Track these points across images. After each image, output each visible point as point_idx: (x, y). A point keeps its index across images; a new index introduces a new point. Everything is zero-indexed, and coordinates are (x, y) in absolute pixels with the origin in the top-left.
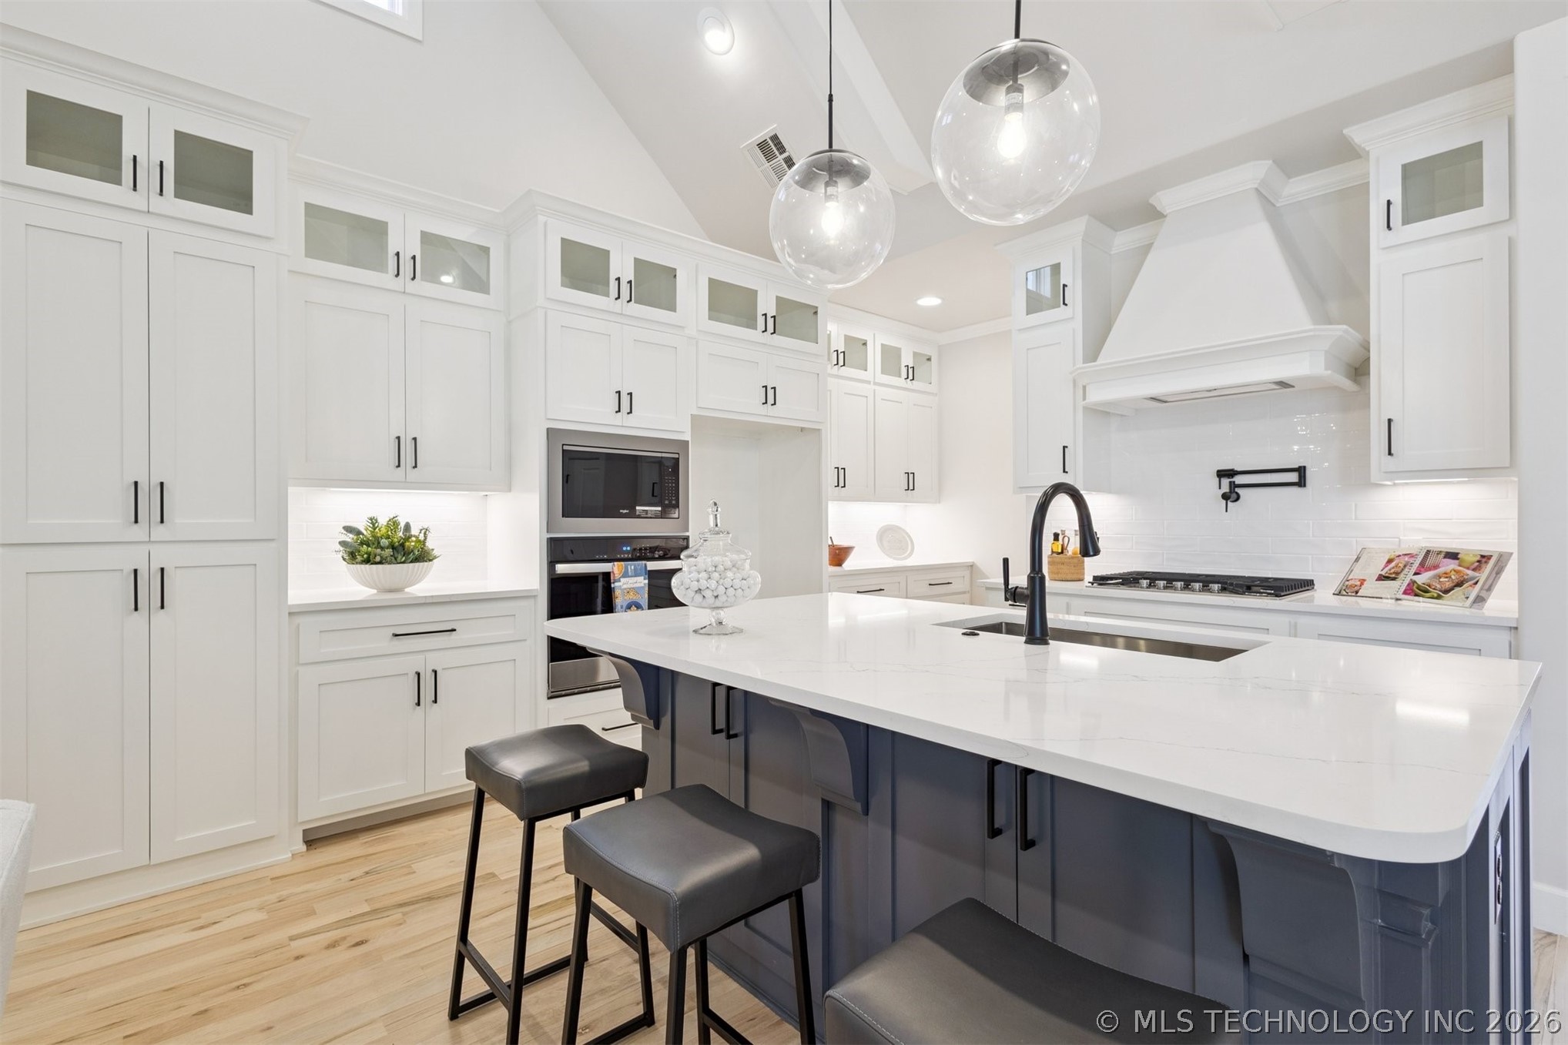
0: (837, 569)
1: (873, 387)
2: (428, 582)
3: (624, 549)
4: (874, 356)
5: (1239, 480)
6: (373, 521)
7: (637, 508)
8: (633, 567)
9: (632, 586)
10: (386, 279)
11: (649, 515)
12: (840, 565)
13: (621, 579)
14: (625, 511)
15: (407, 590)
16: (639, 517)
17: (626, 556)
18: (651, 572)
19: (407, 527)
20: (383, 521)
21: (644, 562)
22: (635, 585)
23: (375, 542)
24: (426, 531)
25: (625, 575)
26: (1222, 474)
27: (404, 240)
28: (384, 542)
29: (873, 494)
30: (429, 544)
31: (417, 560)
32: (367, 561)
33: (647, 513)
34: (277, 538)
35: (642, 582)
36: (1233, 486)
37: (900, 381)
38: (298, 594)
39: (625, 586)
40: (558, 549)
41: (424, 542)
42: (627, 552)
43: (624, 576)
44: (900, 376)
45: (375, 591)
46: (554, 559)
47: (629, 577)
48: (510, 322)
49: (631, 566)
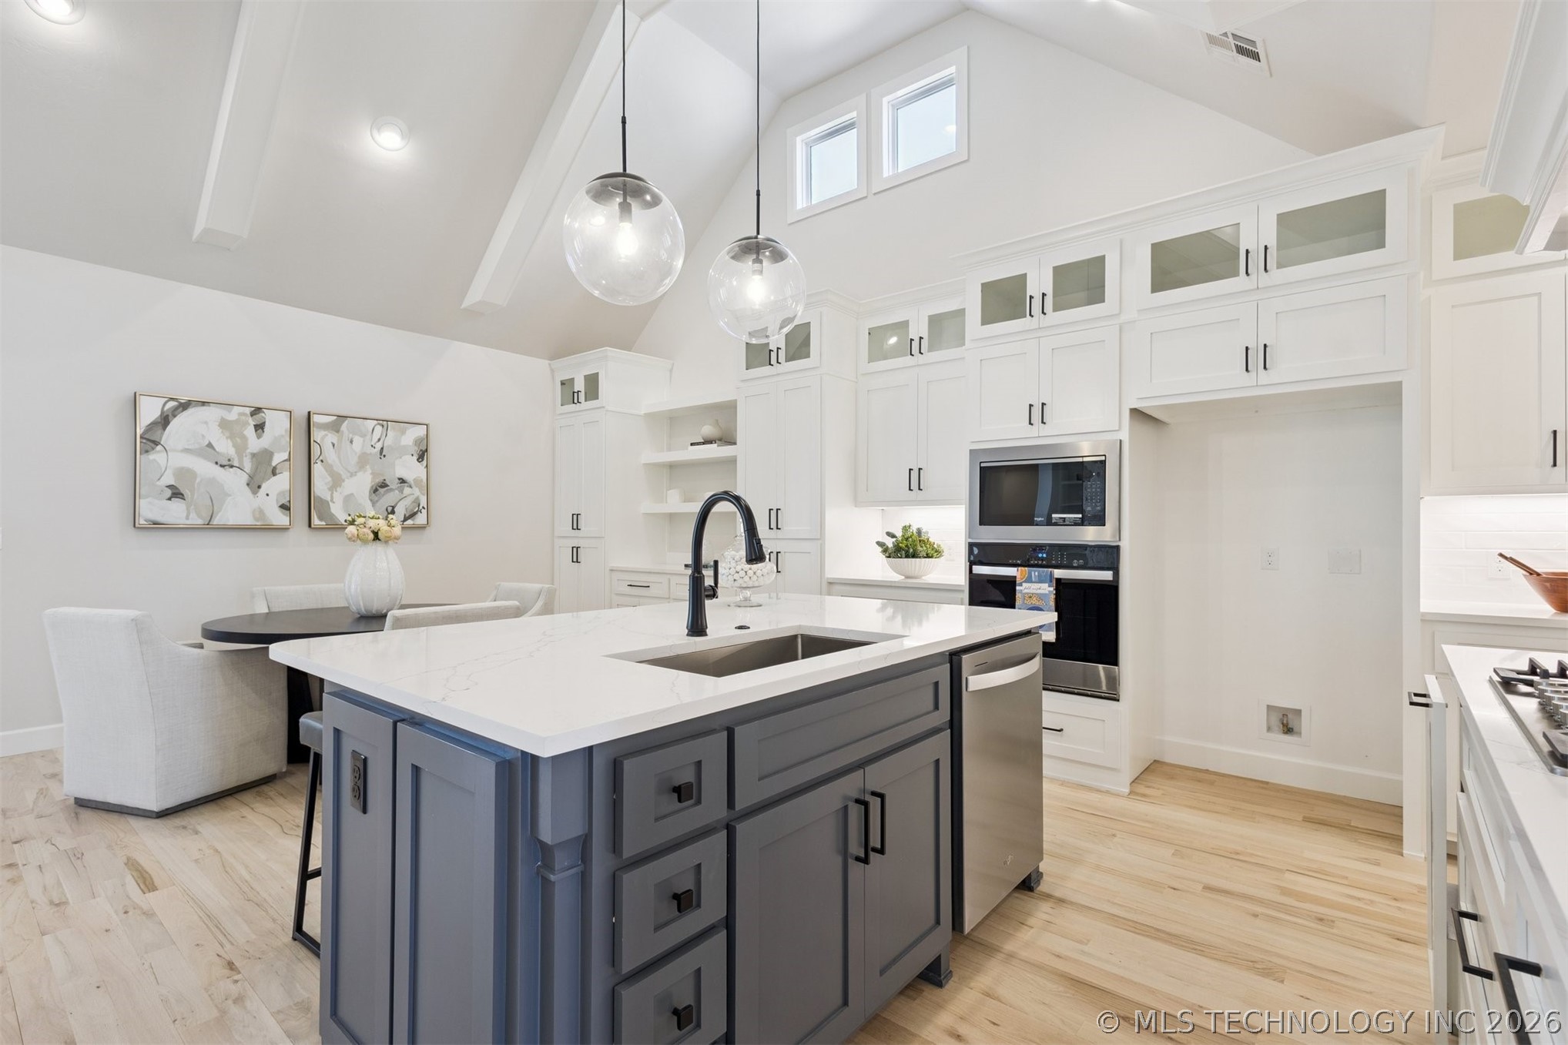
3: (1040, 555)
6: (905, 529)
7: (1054, 516)
8: (1037, 574)
9: (1034, 591)
10: (907, 360)
11: (1067, 523)
13: (1024, 584)
14: (1040, 519)
15: (923, 578)
16: (1056, 524)
17: (1040, 562)
18: (1058, 580)
21: (1050, 570)
22: (1039, 591)
25: (1029, 580)
27: (917, 328)
33: (1064, 521)
34: (820, 538)
35: (1047, 590)
39: (1026, 591)
42: (1042, 559)
43: (1025, 582)
45: (903, 577)
46: (973, 561)
47: (1032, 582)
49: (1035, 572)
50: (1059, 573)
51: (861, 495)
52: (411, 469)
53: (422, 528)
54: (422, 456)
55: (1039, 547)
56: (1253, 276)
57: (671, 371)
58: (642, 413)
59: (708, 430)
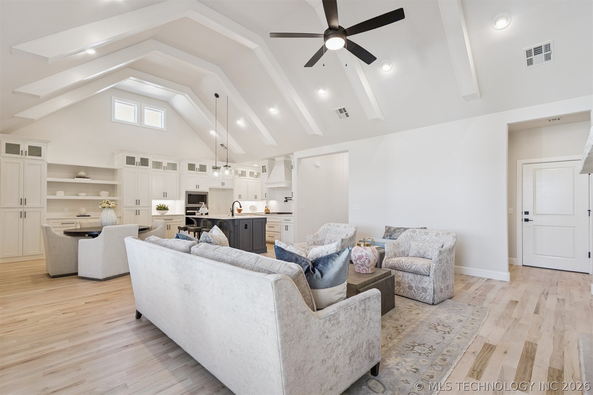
0: (240, 213)
1: (248, 180)
2: (168, 213)
4: (248, 174)
5: (287, 199)
10: (162, 170)
12: (240, 212)
15: (165, 214)
19: (165, 205)
20: (161, 204)
23: (161, 207)
24: (168, 206)
25: (197, 213)
26: (285, 198)
27: (165, 164)
28: (162, 207)
29: (248, 199)
30: (168, 208)
31: (167, 210)
32: (160, 210)
34: (150, 207)
36: (287, 200)
37: (254, 178)
38: (153, 214)
40: (187, 209)
41: (167, 207)
44: (254, 177)
45: (161, 214)
46: (186, 210)
48: (180, 174)
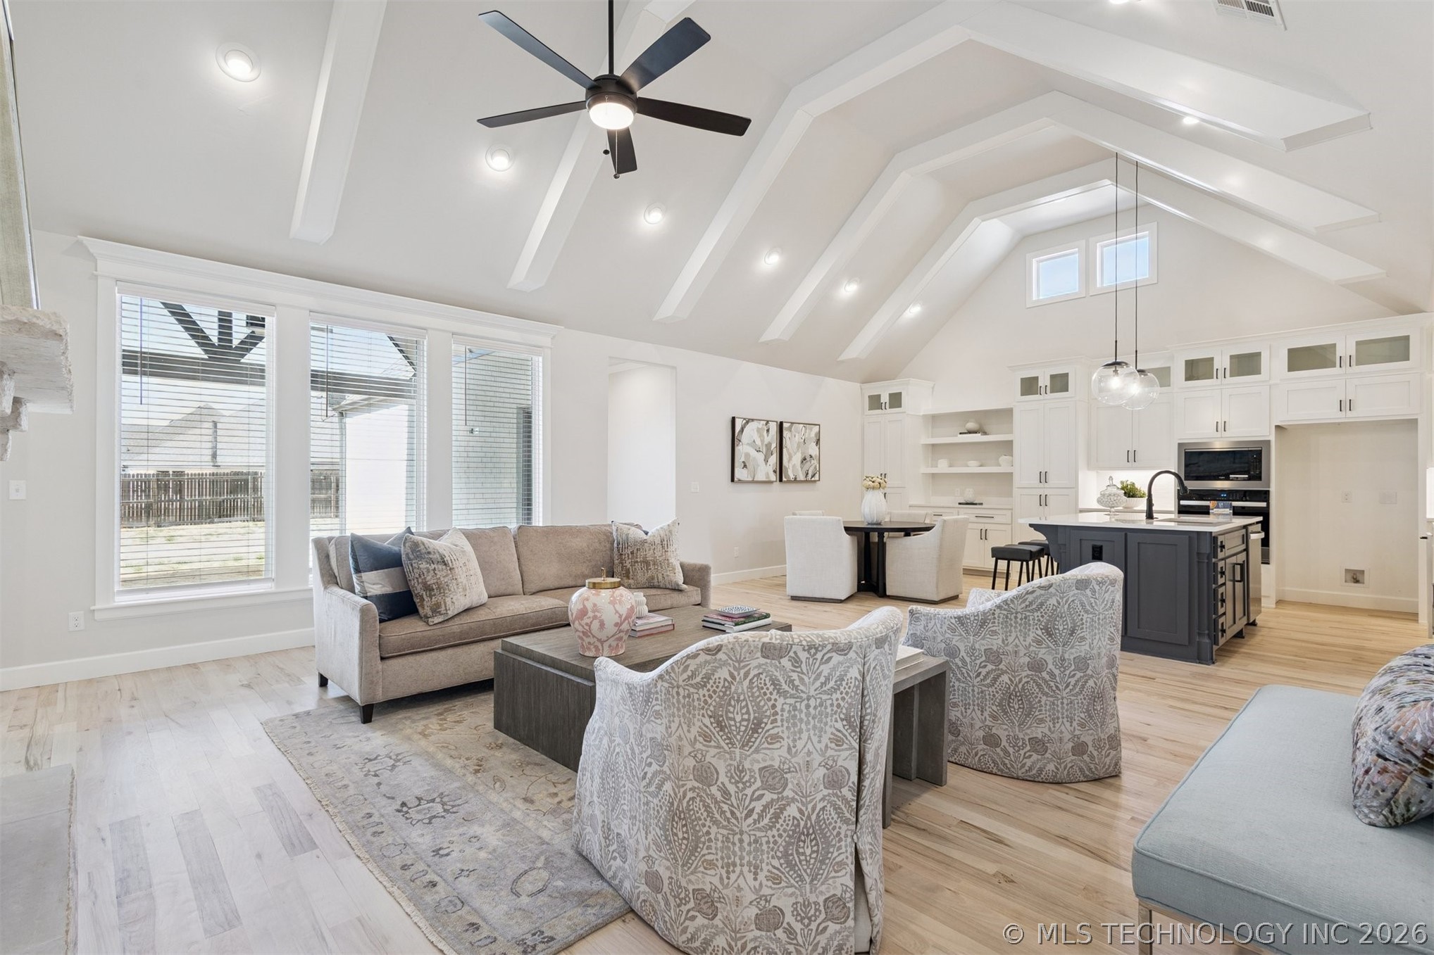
3: (1223, 495)
7: (1231, 476)
9: (1221, 513)
11: (1240, 479)
14: (1222, 477)
16: (1232, 480)
18: (1235, 507)
21: (1229, 502)
22: (1224, 513)
33: (1238, 479)
39: (1216, 512)
42: (1224, 497)
43: (1213, 507)
47: (1217, 507)
49: (1221, 504)
50: (1235, 504)
51: (1095, 463)
52: (813, 450)
53: (815, 481)
54: (818, 442)
55: (1223, 491)
56: (1343, 368)
57: (933, 388)
58: (921, 414)
59: (971, 425)
